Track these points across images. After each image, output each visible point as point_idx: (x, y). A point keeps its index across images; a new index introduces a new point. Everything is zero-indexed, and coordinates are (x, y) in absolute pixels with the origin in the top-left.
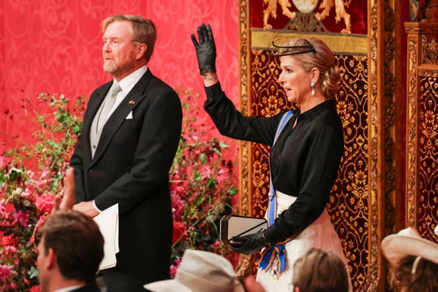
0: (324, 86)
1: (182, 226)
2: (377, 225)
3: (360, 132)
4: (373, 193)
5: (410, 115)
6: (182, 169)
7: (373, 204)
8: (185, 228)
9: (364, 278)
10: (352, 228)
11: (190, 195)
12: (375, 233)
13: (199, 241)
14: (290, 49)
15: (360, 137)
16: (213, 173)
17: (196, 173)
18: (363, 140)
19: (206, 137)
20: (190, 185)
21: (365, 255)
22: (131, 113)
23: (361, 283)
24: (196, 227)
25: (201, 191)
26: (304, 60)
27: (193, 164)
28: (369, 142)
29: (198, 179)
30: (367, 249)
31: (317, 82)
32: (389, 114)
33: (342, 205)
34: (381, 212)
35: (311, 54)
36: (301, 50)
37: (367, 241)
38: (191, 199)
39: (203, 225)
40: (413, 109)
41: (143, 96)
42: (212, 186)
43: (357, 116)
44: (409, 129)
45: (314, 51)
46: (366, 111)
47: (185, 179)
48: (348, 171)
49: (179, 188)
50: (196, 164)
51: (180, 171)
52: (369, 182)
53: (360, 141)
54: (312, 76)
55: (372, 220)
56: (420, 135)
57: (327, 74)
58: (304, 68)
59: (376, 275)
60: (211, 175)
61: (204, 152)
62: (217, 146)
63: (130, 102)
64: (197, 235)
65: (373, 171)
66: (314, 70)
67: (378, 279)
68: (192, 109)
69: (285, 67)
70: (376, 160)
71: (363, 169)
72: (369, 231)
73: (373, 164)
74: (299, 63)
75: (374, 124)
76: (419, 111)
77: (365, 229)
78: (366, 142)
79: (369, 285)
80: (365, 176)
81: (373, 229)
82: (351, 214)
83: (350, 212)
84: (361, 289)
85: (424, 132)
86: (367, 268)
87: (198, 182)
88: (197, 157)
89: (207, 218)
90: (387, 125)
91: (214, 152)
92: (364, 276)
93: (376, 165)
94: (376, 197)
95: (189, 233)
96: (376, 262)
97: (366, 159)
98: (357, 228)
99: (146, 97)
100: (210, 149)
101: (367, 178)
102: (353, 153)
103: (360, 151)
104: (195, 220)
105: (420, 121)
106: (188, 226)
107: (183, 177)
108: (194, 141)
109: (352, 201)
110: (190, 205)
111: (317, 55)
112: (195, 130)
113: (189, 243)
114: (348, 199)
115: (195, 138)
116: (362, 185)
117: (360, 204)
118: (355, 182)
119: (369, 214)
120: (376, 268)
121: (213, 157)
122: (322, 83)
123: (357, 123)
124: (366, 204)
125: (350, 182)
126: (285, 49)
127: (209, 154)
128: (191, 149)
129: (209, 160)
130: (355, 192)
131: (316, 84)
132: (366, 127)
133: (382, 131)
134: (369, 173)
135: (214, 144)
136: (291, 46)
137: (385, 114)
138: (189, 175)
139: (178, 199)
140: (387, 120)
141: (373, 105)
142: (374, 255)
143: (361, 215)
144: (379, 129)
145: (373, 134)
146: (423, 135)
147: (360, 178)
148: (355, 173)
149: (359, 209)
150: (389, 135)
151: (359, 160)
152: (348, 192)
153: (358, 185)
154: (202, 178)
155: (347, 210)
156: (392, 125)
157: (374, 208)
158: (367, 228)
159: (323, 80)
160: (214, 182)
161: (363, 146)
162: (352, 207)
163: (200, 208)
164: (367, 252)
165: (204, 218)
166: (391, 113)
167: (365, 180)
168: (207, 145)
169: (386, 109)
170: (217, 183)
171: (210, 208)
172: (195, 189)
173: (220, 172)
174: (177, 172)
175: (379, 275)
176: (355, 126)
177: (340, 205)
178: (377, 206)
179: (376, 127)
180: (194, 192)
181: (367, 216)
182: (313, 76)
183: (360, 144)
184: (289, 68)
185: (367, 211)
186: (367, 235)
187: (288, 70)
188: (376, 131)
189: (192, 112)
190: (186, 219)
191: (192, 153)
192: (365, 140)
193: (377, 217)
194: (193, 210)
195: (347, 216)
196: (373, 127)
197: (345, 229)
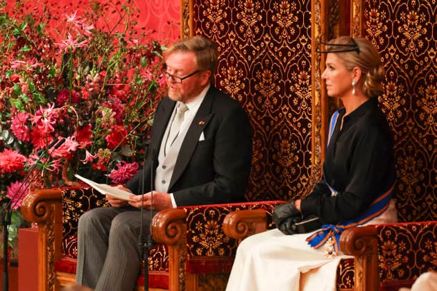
0: (365, 86)
1: (123, 130)
2: (320, 126)
3: (304, 32)
4: (316, 93)
5: (354, 14)
6: (122, 72)
7: (316, 104)
8: (126, 132)
9: (307, 179)
10: (295, 129)
11: (131, 99)
12: (318, 134)
13: (140, 144)
14: (334, 47)
15: (303, 37)
16: (154, 76)
17: (136, 77)
18: (306, 40)
19: (146, 41)
20: (131, 88)
21: (308, 156)
22: (202, 134)
23: (304, 184)
24: (138, 131)
25: (143, 95)
26: (347, 58)
27: (134, 67)
28: (312, 42)
29: (139, 82)
30: (310, 150)
32: (333, 13)
33: (285, 106)
34: (325, 112)
35: (355, 53)
36: (344, 48)
37: (310, 142)
38: (131, 104)
39: (144, 130)
40: (357, 7)
41: (211, 115)
42: (153, 89)
43: (300, 16)
44: (353, 28)
45: (358, 51)
46: (310, 10)
47: (125, 83)
48: (291, 71)
49: (120, 92)
50: (137, 67)
51: (120, 74)
52: (312, 82)
53: (303, 41)
54: (353, 76)
55: (315, 121)
56: (365, 33)
57: (369, 75)
58: (346, 66)
59: (319, 176)
60: (152, 78)
61: (145, 55)
62: (158, 49)
63: (200, 123)
64: (139, 139)
65: (316, 71)
66: (356, 70)
68: (132, 11)
69: (328, 64)
70: (320, 60)
71: (306, 69)
72: (313, 131)
73: (316, 64)
74: (342, 61)
75: (317, 24)
76: (363, 9)
77: (308, 130)
78: (309, 42)
80: (309, 77)
81: (316, 130)
82: (294, 115)
83: (293, 113)
84: (304, 190)
85: (369, 30)
86: (310, 169)
87: (139, 85)
88: (138, 61)
89: (148, 122)
90: (331, 25)
91: (155, 55)
92: (307, 177)
93: (319, 65)
94: (320, 97)
95: (130, 136)
96: (319, 163)
97: (310, 59)
98: (301, 129)
99: (214, 115)
100: (152, 52)
101: (310, 78)
102: (296, 53)
103: (304, 51)
104: (136, 123)
105: (365, 19)
106: (129, 130)
107: (124, 80)
108: (135, 45)
109: (295, 102)
110: (131, 109)
111: (361, 54)
112: (136, 33)
113: (131, 147)
114: (291, 100)
115: (136, 41)
116: (306, 86)
117: (304, 105)
118: (298, 83)
119: (313, 115)
120: (320, 169)
121: (154, 60)
122: (363, 83)
123: (300, 22)
124: (310, 105)
125: (293, 83)
127: (151, 57)
128: (132, 52)
129: (150, 63)
130: (298, 93)
131: (357, 83)
132: (310, 27)
133: (325, 30)
134: (312, 72)
135: (155, 47)
137: (329, 13)
138: (130, 78)
139: (119, 103)
140: (331, 19)
141: (316, 4)
142: (317, 156)
143: (304, 116)
144: (323, 28)
145: (317, 34)
146: (367, 33)
147: (304, 79)
148: (298, 73)
149: (302, 110)
150: (333, 34)
151: (302, 60)
152: (291, 93)
153: (302, 86)
154: (144, 81)
155: (290, 111)
156: (335, 24)
157: (318, 108)
158: (311, 128)
159: (364, 80)
160: (155, 85)
161: (306, 46)
162: (295, 108)
163: (141, 112)
164: (310, 153)
165: (146, 122)
166: (335, 12)
167: (308, 81)
168: (148, 49)
169: (330, 8)
170: (158, 86)
171: (152, 112)
172: (135, 93)
173: (162, 75)
174: (117, 75)
176: (298, 26)
177: (282, 106)
178: (320, 106)
179: (319, 27)
180: (135, 96)
181: (310, 117)
182: (355, 76)
183: (304, 44)
184: (332, 66)
185: (310, 112)
186: (310, 136)
187: (331, 67)
188: (320, 31)
189: (132, 15)
190: (127, 123)
191: (133, 56)
192: (309, 40)
193: (321, 117)
194: (134, 113)
195: (290, 117)
196: (316, 26)
197: (288, 130)
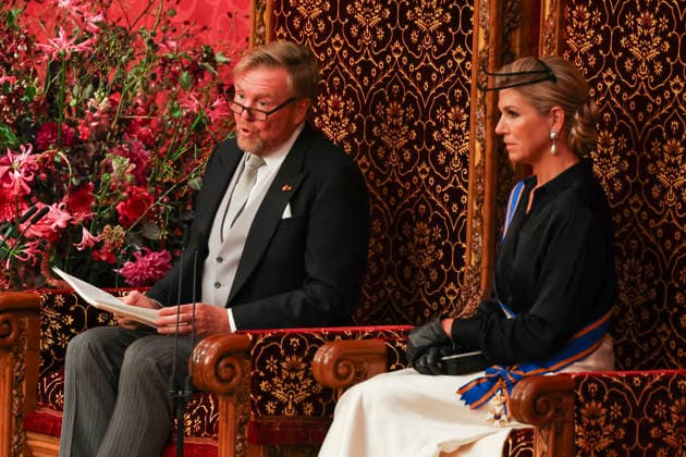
0: (572, 136)
1: (146, 194)
2: (482, 201)
3: (460, 40)
4: (478, 145)
5: (547, 12)
6: (148, 97)
7: (477, 163)
8: (152, 198)
9: (457, 291)
10: (439, 204)
11: (161, 142)
12: (478, 215)
13: (175, 220)
14: (513, 77)
15: (459, 49)
16: (202, 107)
17: (172, 105)
18: (464, 54)
19: (191, 44)
20: (162, 125)
21: (460, 251)
22: (288, 208)
23: (452, 298)
24: (171, 196)
25: (181, 136)
26: (536, 95)
27: (169, 88)
28: (474, 58)
29: (177, 114)
30: (464, 241)
31: (561, 130)
32: (510, 10)
33: (424, 166)
34: (492, 178)
35: (549, 83)
36: (531, 77)
37: (465, 228)
38: (162, 150)
39: (182, 195)
40: (551, 1)
42: (200, 127)
43: (454, 12)
44: (544, 36)
45: (554, 79)
46: (472, 4)
47: (153, 114)
48: (437, 106)
49: (143, 130)
50: (174, 89)
51: (144, 101)
52: (472, 126)
53: (459, 55)
54: (551, 120)
55: (474, 192)
56: (564, 47)
57: (577, 116)
58: (538, 108)
59: (478, 285)
60: (199, 109)
61: (188, 69)
62: (211, 58)
63: (284, 188)
64: (173, 211)
65: (479, 107)
66: (555, 111)
67: (481, 293)
69: (507, 108)
71: (462, 104)
72: (469, 210)
73: (479, 96)
75: (483, 27)
76: (563, 6)
77: (461, 207)
78: (469, 58)
79: (465, 303)
80: (465, 117)
81: (476, 208)
82: (438, 181)
83: (436, 177)
84: (451, 308)
85: (570, 42)
86: (462, 274)
87: (176, 120)
88: (175, 77)
89: (190, 183)
90: (506, 30)
91: (205, 68)
92: (457, 287)
93: (484, 98)
94: (483, 152)
95: (158, 206)
96: (478, 264)
97: (469, 86)
98: (449, 205)
100: (199, 63)
101: (468, 119)
102: (445, 76)
103: (459, 73)
104: (169, 184)
105: (564, 22)
106: (156, 195)
107: (151, 110)
108: (171, 50)
109: (441, 158)
110: (161, 159)
112: (174, 31)
113: (159, 224)
114: (435, 154)
115: (173, 44)
116: (460, 132)
117: (456, 164)
118: (447, 126)
119: (470, 181)
120: (479, 274)
121: (202, 77)
122: (569, 132)
123: (454, 24)
124: (465, 165)
125: (439, 126)
126: (504, 78)
127: (197, 72)
128: (166, 62)
129: (197, 83)
130: (447, 144)
131: (559, 134)
132: (470, 32)
133: (497, 39)
134: (472, 109)
135: (205, 55)
136: (513, 71)
137: (504, 9)
138: (160, 107)
139: (141, 148)
140: (507, 21)
142: (476, 252)
143: (455, 184)
144: (492, 35)
145: (482, 44)
146: (567, 47)
147: (457, 120)
148: (448, 110)
149: (453, 173)
150: (510, 47)
151: (455, 88)
152: (435, 143)
153: (453, 131)
154: (184, 113)
155: (432, 173)
156: (514, 29)
157: (479, 171)
158: (466, 204)
159: (571, 127)
160: (204, 121)
161: (463, 64)
162: (441, 168)
163: (178, 164)
164: (464, 245)
165: (185, 183)
166: (514, 8)
167: (464, 124)
168: (193, 58)
170: (209, 123)
171: (197, 165)
172: (169, 132)
173: (215, 104)
174: (140, 102)
175: (483, 287)
176: (450, 30)
177: (419, 165)
178: (484, 168)
179: (487, 33)
180: (169, 137)
181: (466, 185)
182: (554, 121)
183: (459, 61)
184: (513, 110)
185: (466, 177)
186: (464, 217)
187: (511, 113)
188: (487, 39)
190: (153, 183)
191: (167, 70)
192: (468, 54)
193: (483, 186)
194: (166, 167)
195: (432, 184)
196: (482, 31)
197: (427, 206)
